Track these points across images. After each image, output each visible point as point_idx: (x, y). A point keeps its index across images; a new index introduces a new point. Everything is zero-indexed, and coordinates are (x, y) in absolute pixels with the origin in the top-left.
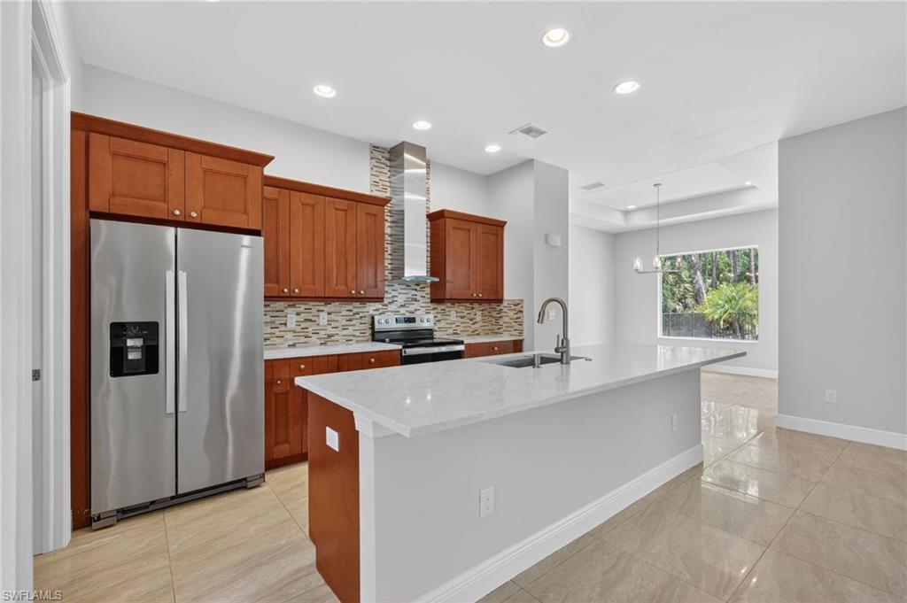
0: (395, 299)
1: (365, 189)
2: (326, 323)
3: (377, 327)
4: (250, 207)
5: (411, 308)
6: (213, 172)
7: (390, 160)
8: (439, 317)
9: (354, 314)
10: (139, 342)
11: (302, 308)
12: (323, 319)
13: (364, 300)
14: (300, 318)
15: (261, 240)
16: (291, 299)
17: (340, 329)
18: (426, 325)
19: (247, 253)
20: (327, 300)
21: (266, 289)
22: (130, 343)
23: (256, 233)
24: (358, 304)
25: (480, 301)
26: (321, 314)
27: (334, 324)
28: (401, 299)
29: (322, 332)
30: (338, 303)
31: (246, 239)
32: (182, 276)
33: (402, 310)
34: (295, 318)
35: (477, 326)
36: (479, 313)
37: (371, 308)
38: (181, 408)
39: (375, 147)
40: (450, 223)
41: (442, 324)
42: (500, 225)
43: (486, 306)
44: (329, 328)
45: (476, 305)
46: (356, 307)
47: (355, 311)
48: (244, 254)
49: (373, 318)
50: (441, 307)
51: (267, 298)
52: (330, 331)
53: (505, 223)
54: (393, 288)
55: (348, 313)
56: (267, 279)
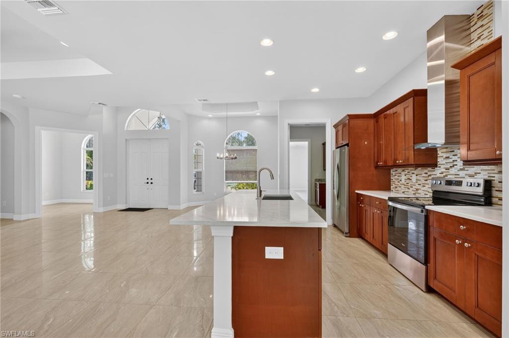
0: (455, 163)
2: (415, 182)
9: (429, 176)
11: (407, 171)
12: (414, 178)
14: (406, 177)
17: (422, 186)
24: (430, 169)
26: (413, 175)
27: (419, 182)
29: (414, 187)
30: (420, 168)
34: (404, 177)
40: (465, 74)
44: (417, 184)
46: (429, 171)
47: (429, 173)
52: (417, 187)
54: (453, 153)
55: (425, 175)
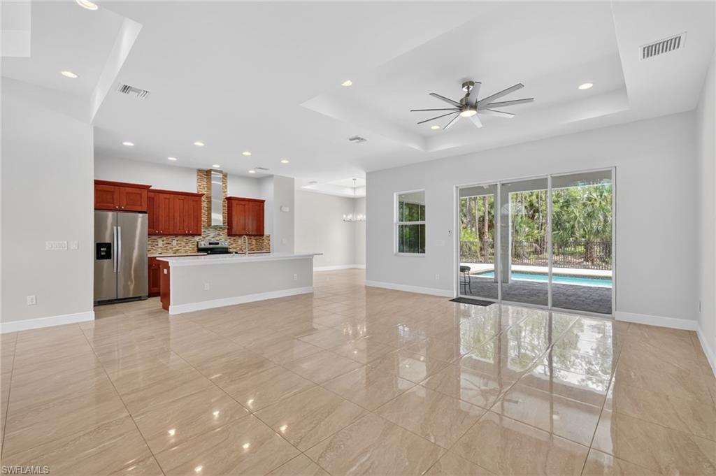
0: (209, 234)
1: (195, 191)
2: (176, 245)
3: (199, 246)
4: (143, 204)
5: (217, 238)
6: (129, 193)
7: (206, 175)
8: (232, 242)
9: (189, 241)
10: (104, 249)
11: (165, 238)
12: (174, 243)
13: (193, 235)
14: (164, 242)
15: (147, 215)
16: (160, 235)
17: (182, 247)
18: (224, 246)
19: (141, 220)
20: (176, 235)
21: (149, 231)
22: (102, 249)
23: (145, 212)
25: (255, 236)
26: (174, 241)
27: (179, 245)
28: (212, 235)
29: (174, 248)
30: (181, 237)
31: (140, 215)
32: (119, 228)
33: (213, 239)
34: (162, 242)
35: (253, 247)
36: (254, 241)
37: (197, 238)
38: (119, 270)
39: (200, 171)
40: (234, 202)
41: (234, 245)
42: (263, 202)
43: (257, 237)
45: (252, 237)
46: (190, 238)
48: (140, 220)
49: (198, 242)
50: (232, 238)
51: (149, 234)
52: (177, 248)
53: (264, 201)
54: (206, 230)
55: (186, 241)
56: (149, 227)
